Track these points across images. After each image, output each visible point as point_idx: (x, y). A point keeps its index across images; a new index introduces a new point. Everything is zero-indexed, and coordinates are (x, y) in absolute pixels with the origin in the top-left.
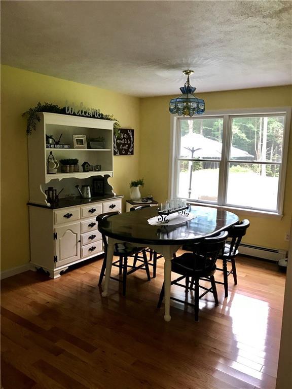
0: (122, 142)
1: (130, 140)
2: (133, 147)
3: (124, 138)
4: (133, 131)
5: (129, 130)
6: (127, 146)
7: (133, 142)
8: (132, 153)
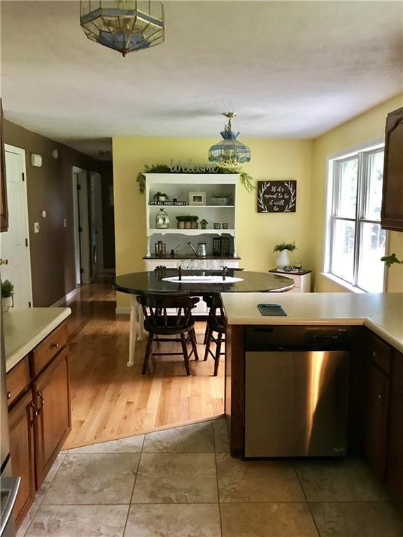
0: (275, 196)
1: (289, 194)
2: (295, 202)
3: (276, 192)
4: (294, 183)
5: (287, 182)
6: (282, 201)
7: (295, 196)
8: (293, 210)
